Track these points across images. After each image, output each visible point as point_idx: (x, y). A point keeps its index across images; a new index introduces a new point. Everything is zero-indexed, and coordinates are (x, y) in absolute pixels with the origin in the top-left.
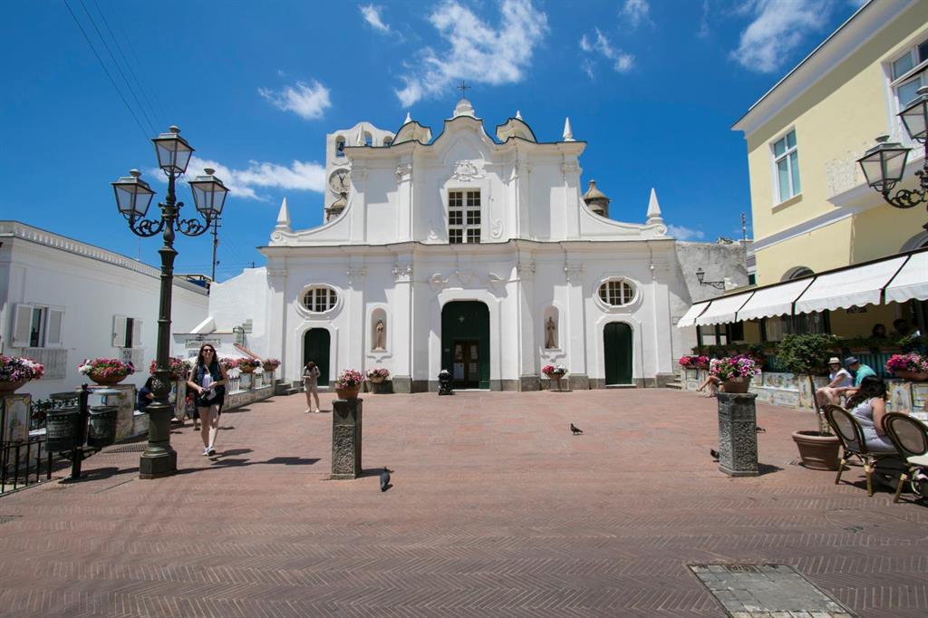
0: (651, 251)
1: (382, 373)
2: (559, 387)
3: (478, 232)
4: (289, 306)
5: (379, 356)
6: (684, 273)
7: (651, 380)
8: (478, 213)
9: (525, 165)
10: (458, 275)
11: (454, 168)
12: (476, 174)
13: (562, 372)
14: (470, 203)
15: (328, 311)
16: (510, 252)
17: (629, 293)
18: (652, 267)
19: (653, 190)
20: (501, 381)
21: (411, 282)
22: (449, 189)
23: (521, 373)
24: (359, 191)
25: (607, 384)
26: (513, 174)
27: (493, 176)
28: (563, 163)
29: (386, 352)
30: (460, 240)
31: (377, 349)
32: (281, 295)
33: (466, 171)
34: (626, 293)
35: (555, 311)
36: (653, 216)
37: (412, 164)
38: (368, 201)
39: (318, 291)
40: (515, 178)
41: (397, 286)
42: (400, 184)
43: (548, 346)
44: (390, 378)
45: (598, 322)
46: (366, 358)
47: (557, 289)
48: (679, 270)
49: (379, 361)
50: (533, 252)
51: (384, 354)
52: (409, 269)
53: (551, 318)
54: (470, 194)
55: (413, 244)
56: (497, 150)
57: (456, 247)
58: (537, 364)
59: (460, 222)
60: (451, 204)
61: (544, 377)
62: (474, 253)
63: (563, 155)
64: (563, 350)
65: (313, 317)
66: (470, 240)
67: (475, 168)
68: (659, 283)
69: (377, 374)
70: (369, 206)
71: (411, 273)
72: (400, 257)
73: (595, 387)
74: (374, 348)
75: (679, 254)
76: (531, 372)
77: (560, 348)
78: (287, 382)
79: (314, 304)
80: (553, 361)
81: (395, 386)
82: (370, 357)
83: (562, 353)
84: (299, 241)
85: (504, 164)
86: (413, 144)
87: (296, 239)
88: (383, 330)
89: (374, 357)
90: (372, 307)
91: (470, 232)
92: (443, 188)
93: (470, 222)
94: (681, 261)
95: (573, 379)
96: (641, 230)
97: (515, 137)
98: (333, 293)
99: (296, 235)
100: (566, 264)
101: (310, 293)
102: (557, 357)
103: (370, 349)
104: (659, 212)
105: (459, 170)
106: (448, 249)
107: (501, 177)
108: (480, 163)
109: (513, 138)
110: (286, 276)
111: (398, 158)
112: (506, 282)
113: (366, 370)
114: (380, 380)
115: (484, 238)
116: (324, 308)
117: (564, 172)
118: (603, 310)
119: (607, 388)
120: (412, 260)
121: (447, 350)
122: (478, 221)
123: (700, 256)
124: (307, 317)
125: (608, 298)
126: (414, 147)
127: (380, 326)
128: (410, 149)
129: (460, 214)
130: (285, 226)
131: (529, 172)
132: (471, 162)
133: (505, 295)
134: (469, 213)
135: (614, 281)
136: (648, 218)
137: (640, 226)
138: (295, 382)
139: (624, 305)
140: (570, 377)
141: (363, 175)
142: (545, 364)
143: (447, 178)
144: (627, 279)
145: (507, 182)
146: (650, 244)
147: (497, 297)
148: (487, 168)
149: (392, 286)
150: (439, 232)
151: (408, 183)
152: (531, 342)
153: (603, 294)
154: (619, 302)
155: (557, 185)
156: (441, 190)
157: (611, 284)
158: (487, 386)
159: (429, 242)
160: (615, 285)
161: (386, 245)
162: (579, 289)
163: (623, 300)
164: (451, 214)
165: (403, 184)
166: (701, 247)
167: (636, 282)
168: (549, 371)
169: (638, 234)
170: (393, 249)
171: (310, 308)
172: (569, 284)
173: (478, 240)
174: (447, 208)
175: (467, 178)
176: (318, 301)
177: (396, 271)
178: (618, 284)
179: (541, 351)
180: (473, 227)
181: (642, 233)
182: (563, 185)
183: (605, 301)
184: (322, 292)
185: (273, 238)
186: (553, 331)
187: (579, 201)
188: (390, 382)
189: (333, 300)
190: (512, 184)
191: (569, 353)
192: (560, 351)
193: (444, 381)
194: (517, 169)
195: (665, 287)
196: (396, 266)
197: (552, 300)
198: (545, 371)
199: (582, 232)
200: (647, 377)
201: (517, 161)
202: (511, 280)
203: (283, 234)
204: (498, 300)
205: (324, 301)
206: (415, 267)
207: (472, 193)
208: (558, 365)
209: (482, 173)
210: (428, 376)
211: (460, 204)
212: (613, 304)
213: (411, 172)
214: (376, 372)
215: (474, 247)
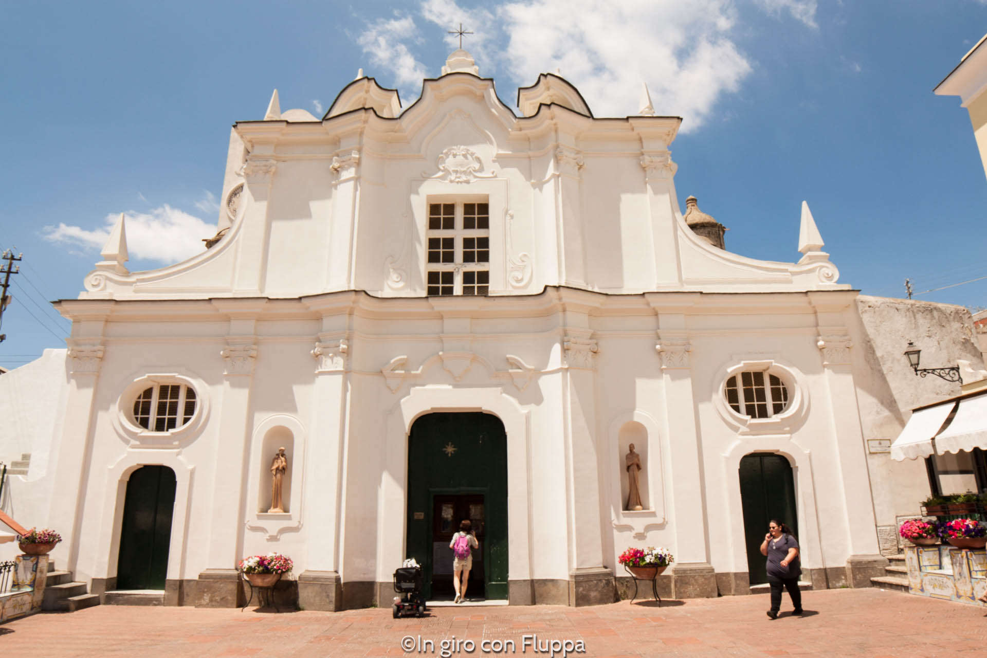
0: (815, 313)
1: (274, 565)
2: (656, 594)
3: (484, 277)
4: (101, 415)
5: (273, 526)
6: (879, 354)
7: (838, 572)
8: (484, 242)
9: (573, 155)
10: (441, 359)
11: (438, 160)
12: (481, 169)
13: (661, 562)
14: (468, 224)
15: (180, 428)
16: (547, 314)
17: (781, 395)
18: (821, 343)
19: (804, 204)
20: (532, 582)
21: (347, 373)
22: (429, 197)
23: (575, 566)
24: (256, 199)
25: (752, 583)
26: (551, 169)
27: (514, 175)
28: (642, 154)
29: (289, 518)
30: (448, 292)
31: (272, 511)
32: (88, 393)
33: (461, 165)
34: (776, 395)
35: (639, 430)
36: (810, 249)
37: (360, 151)
38: (273, 215)
39: (164, 390)
40: (554, 176)
41: (320, 380)
42: (336, 186)
43: (627, 507)
44: (293, 576)
45: (727, 453)
46: (246, 531)
47: (642, 386)
48: (869, 349)
49: (273, 539)
50: (593, 313)
51: (285, 524)
52: (343, 346)
53: (631, 447)
54: (469, 208)
55: (353, 296)
56: (521, 130)
57: (440, 304)
58: (607, 545)
59: (449, 258)
60: (434, 224)
61: (622, 571)
62: (475, 317)
63: (641, 140)
64: (660, 515)
65: (145, 442)
66: (468, 292)
67: (478, 160)
68: (835, 372)
69: (264, 567)
70: (277, 225)
71: (347, 353)
72: (328, 323)
73: (728, 592)
74: (265, 510)
75: (866, 318)
76: (594, 564)
77: (652, 509)
78: (79, 580)
79: (153, 417)
80: (640, 536)
81: (304, 595)
82: (254, 529)
83: (658, 520)
84: (136, 292)
85: (531, 153)
86: (362, 114)
87: (132, 288)
88: (284, 471)
89: (262, 530)
90: (266, 421)
91: (468, 277)
92: (417, 193)
93: (468, 258)
94: (870, 331)
95: (685, 577)
96: (794, 274)
97: (553, 103)
98: (191, 393)
99: (133, 279)
100: (659, 338)
101: (148, 393)
102: (649, 528)
103: (256, 511)
104: (820, 242)
105: (450, 163)
106: (423, 307)
107: (529, 176)
108: (488, 151)
109: (549, 106)
110: (102, 359)
111: (336, 142)
112: (539, 373)
113: (245, 556)
114: (269, 580)
115: (495, 287)
116: (172, 424)
117: (644, 169)
118: (736, 429)
119: (755, 591)
120: (350, 329)
121: (420, 516)
122: (484, 257)
123: (900, 322)
124: (133, 442)
125: (742, 404)
126: (366, 122)
127: (280, 463)
128: (360, 125)
129: (449, 243)
130: (115, 263)
131: (580, 168)
132: (472, 149)
133: (538, 399)
134: (468, 242)
135: (752, 370)
136: (801, 255)
137: (791, 267)
138: (95, 581)
139: (775, 418)
140: (676, 571)
141: (267, 172)
142: (624, 544)
143: (425, 177)
144: (777, 366)
145: (539, 185)
146: (812, 297)
147: (523, 402)
148: (501, 160)
149: (308, 378)
150: (408, 276)
151: (352, 183)
152: (595, 498)
153: (732, 397)
154: (763, 413)
155: (633, 191)
156: (414, 198)
157: (746, 376)
158: (502, 592)
159: (387, 293)
160: (753, 379)
161: (300, 298)
162: (687, 384)
163: (770, 409)
164: (433, 243)
165: (341, 187)
166: (901, 306)
167: (794, 372)
168: (634, 559)
169: (790, 282)
170: (314, 305)
171: (144, 423)
172: (666, 377)
173: (484, 292)
174: (424, 233)
175: (464, 178)
176: (161, 409)
177: (317, 350)
178: (759, 376)
179: (613, 516)
180: (475, 267)
181: (795, 278)
182: (643, 191)
183: (737, 409)
184: (169, 391)
185: (87, 286)
186: (639, 475)
187: (675, 221)
188: (293, 585)
189: (190, 409)
190: (549, 188)
191: (672, 519)
192: (653, 514)
193: (405, 585)
194: (557, 161)
195: (848, 380)
196: (320, 341)
197: (632, 409)
198: (624, 560)
199: (684, 277)
200: (830, 564)
201: (557, 147)
202: (549, 369)
203: (107, 278)
204: (524, 410)
205: (173, 410)
206: (356, 343)
207: (472, 206)
208: (653, 547)
209: (492, 168)
210: (374, 572)
211: (449, 224)
212: (754, 416)
213: (358, 163)
214: (261, 562)
215: (475, 304)
